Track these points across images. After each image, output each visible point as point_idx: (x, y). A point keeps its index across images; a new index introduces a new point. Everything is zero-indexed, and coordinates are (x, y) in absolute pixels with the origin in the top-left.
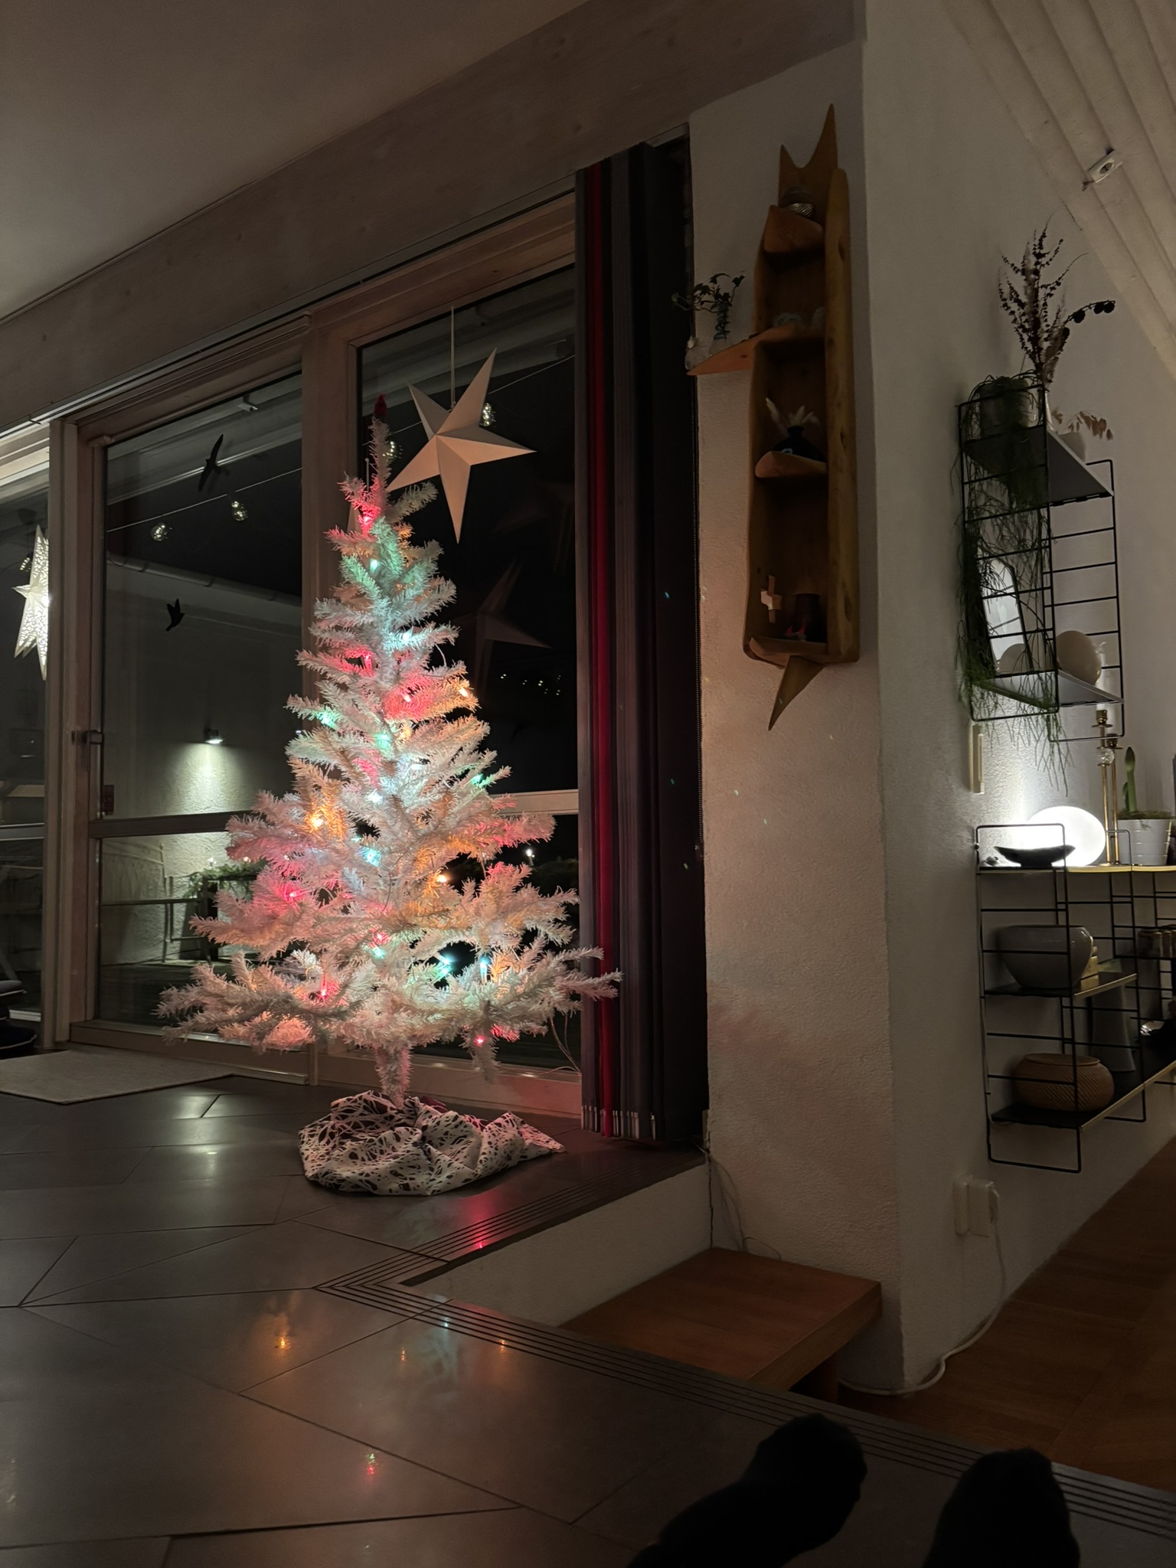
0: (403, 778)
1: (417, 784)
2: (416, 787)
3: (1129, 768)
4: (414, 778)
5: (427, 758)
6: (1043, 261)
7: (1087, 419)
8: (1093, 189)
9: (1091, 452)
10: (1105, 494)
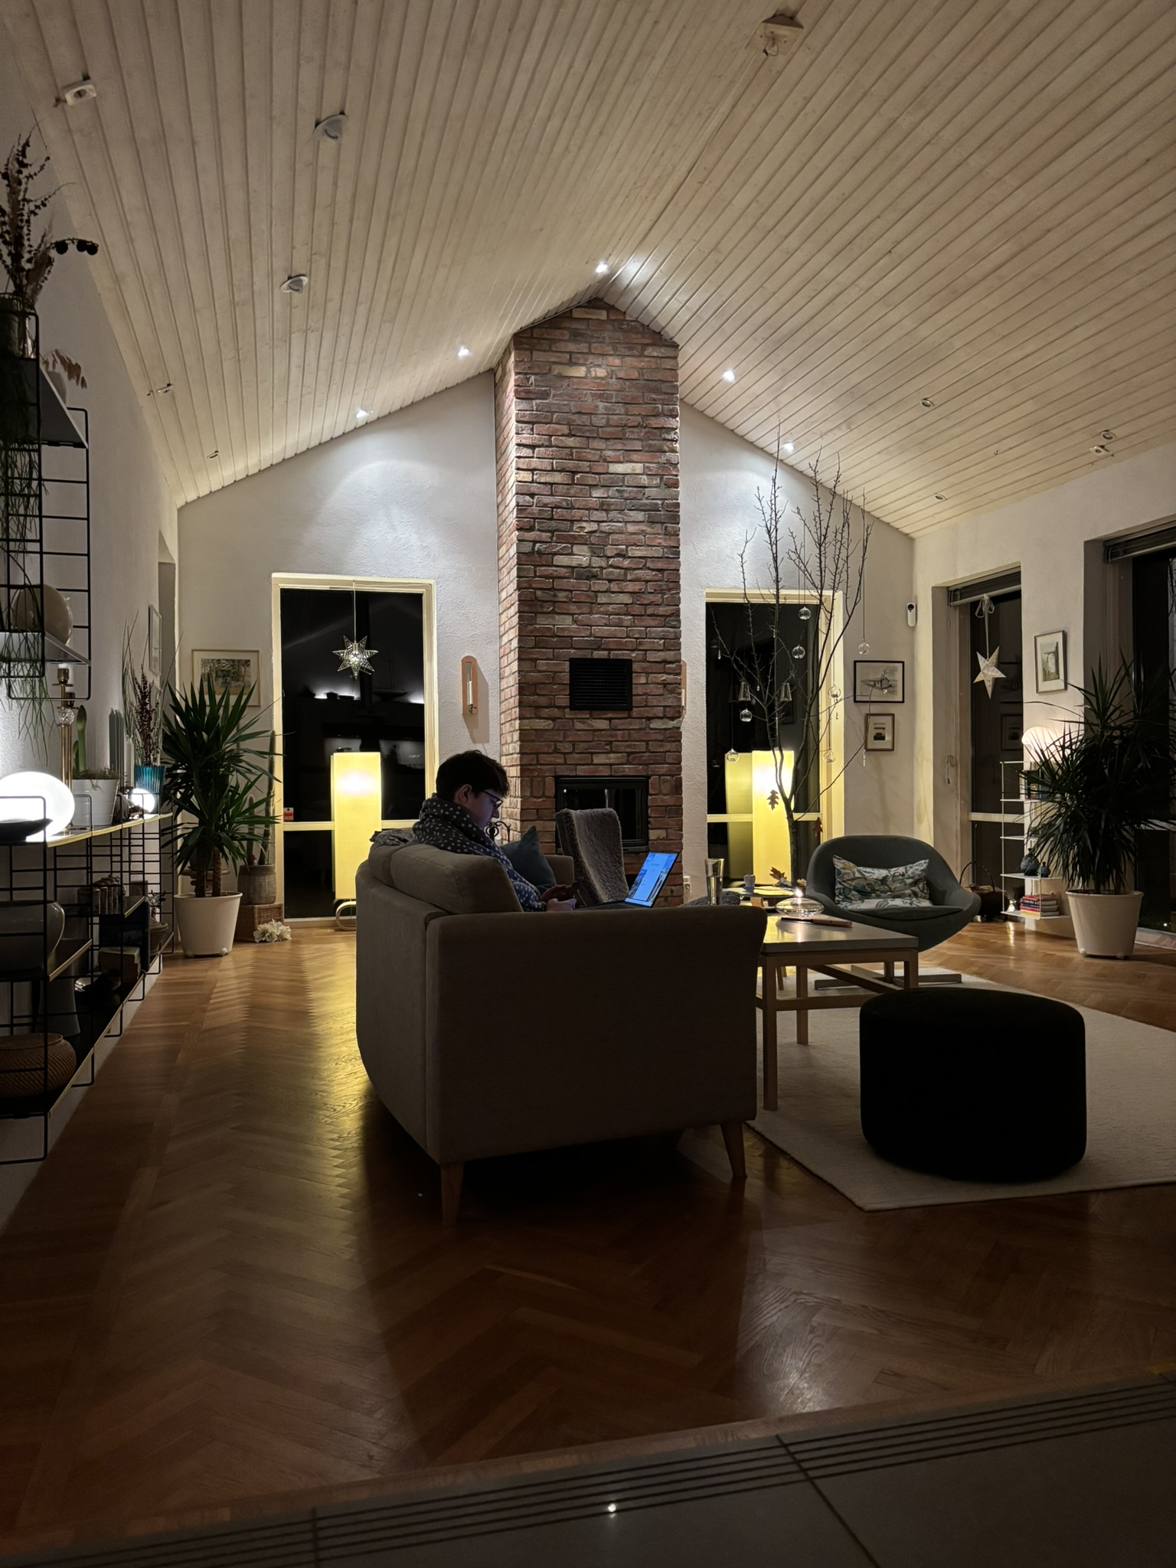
3: (80, 727)
6: (25, 172)
7: (63, 361)
8: (63, 110)
9: (70, 397)
10: (80, 445)
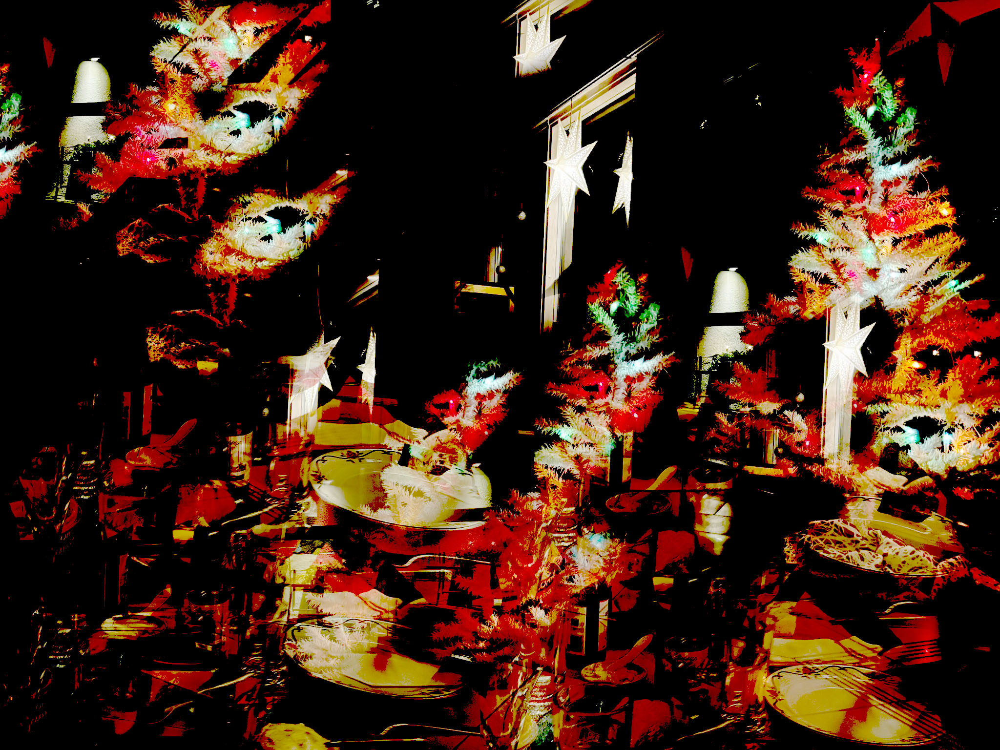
0: (883, 283)
1: (894, 288)
2: (894, 291)
4: (892, 284)
5: (904, 267)
